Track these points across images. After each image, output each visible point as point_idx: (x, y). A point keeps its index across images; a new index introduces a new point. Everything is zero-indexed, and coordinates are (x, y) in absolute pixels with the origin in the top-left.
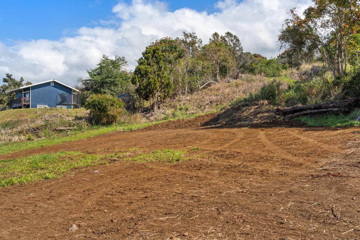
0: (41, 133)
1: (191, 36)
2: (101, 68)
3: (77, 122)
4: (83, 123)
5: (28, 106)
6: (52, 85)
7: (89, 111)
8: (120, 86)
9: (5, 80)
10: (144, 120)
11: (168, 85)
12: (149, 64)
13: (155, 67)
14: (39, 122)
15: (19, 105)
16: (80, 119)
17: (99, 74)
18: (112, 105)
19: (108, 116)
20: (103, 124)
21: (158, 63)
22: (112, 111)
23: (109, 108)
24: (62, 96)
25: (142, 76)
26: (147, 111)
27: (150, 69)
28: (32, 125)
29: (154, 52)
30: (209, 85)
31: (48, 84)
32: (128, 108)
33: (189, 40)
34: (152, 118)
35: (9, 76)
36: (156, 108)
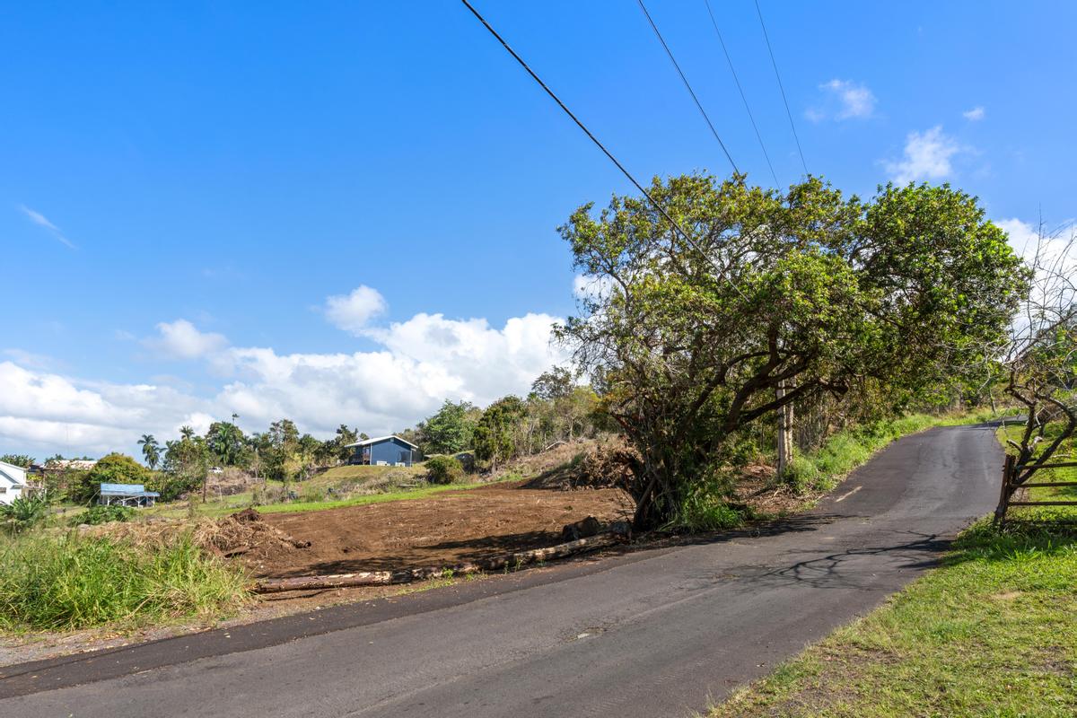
0: (388, 489)
1: (563, 371)
2: (443, 415)
3: (418, 480)
4: (423, 481)
5: (368, 463)
6: (392, 441)
7: (429, 470)
8: (464, 438)
9: (339, 432)
10: (480, 480)
11: (507, 446)
12: (488, 426)
13: (495, 429)
14: (384, 479)
15: (358, 461)
16: (421, 477)
17: (439, 422)
18: (450, 466)
19: (446, 475)
20: (442, 483)
21: (497, 424)
22: (450, 471)
23: (448, 468)
24: (403, 454)
25: (481, 438)
26: (485, 471)
27: (488, 431)
28: (380, 481)
29: (495, 413)
30: (557, 446)
31: (388, 440)
32: (466, 469)
33: (560, 376)
34: (488, 479)
35: (343, 427)
36: (493, 469)
